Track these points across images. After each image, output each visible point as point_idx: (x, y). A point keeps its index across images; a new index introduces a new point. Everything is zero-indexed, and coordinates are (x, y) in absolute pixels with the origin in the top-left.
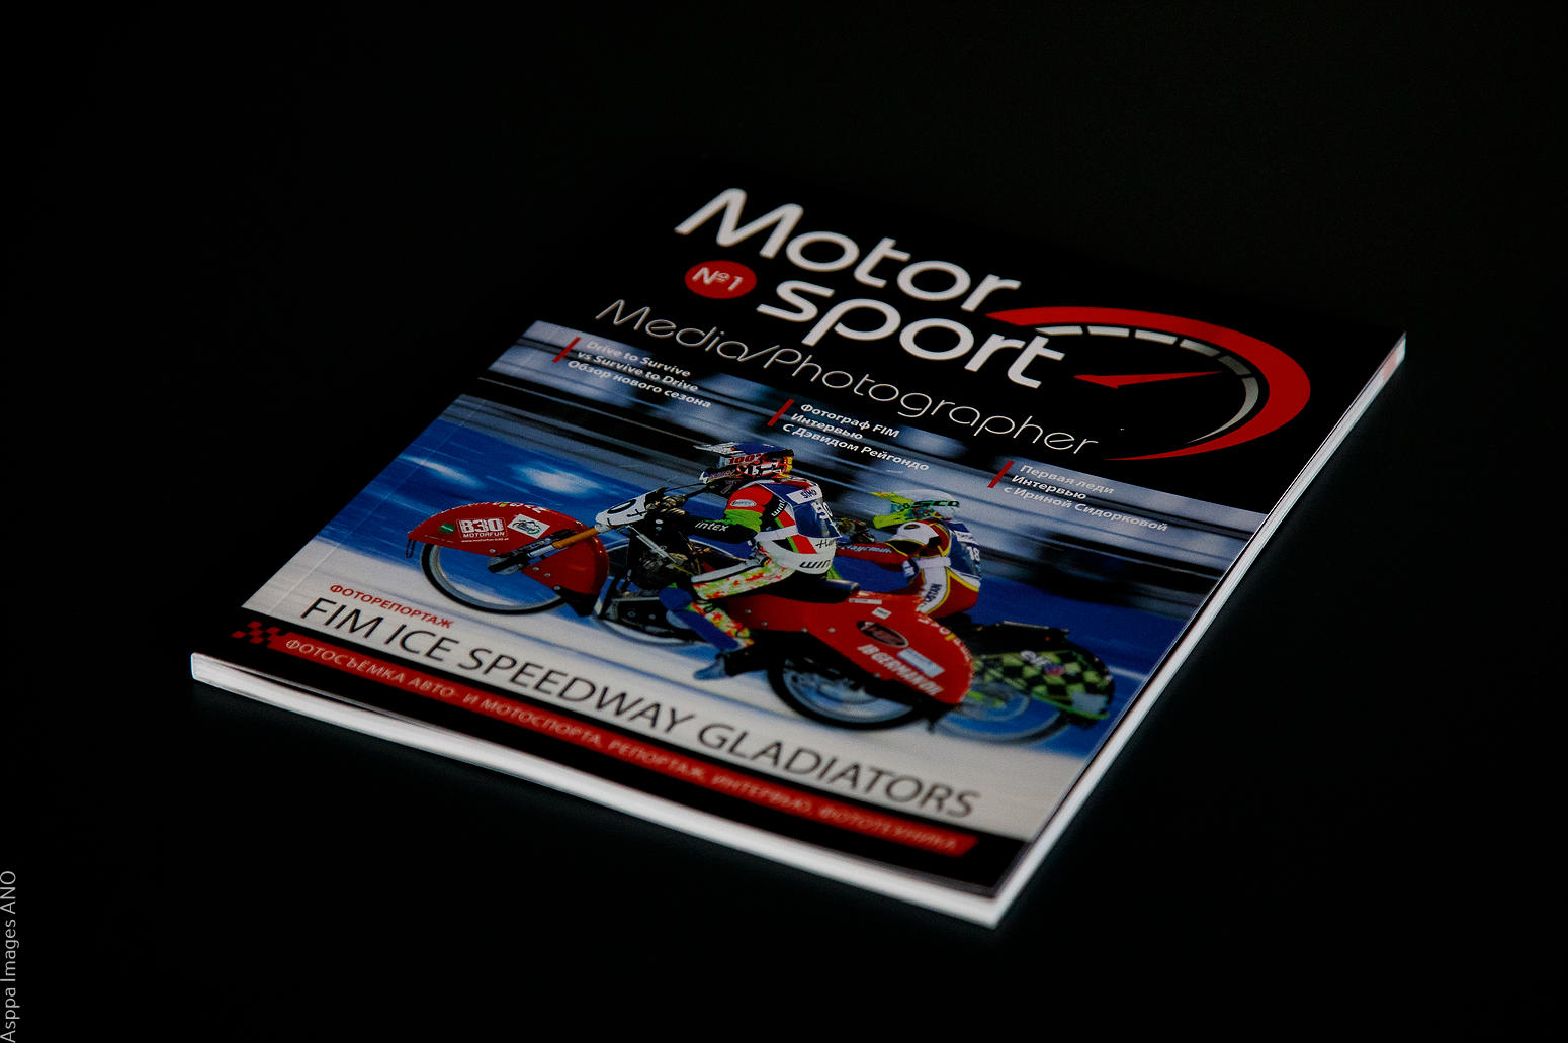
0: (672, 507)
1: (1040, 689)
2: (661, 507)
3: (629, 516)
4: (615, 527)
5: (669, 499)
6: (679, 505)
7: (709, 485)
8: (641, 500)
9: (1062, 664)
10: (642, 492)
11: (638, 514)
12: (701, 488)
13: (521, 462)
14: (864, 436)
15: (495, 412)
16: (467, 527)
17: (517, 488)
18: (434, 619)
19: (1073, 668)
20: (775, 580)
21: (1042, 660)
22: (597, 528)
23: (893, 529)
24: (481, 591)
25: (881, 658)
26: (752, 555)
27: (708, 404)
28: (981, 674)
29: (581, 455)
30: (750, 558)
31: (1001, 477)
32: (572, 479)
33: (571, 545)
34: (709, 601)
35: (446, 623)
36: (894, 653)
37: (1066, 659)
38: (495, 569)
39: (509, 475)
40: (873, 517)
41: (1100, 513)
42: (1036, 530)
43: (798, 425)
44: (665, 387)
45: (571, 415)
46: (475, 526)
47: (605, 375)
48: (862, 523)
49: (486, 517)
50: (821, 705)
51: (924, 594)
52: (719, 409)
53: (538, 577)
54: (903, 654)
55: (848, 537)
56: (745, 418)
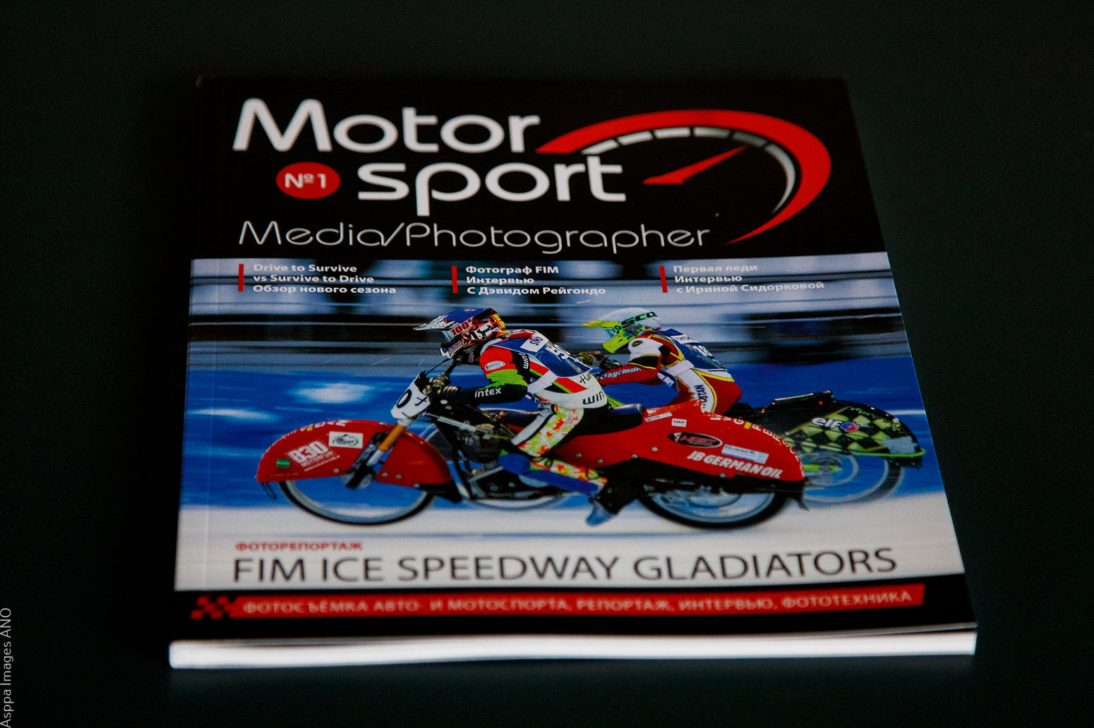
0: (444, 387)
1: (854, 446)
2: (435, 389)
3: (417, 405)
4: (414, 418)
5: (437, 379)
6: (447, 383)
7: (455, 357)
8: (413, 387)
9: (851, 420)
10: (410, 381)
11: (422, 401)
12: (450, 363)
13: (290, 387)
14: (534, 280)
15: (231, 350)
16: (296, 455)
17: (306, 410)
18: (343, 546)
19: (862, 421)
20: (576, 422)
21: (834, 421)
22: (401, 424)
23: (624, 350)
24: (357, 508)
25: (712, 460)
26: (539, 406)
27: (393, 290)
28: (798, 448)
29: (332, 365)
30: (541, 409)
31: (666, 282)
32: (344, 388)
33: (394, 444)
34: (543, 456)
35: (356, 546)
36: (718, 452)
37: (852, 415)
38: (354, 484)
39: (291, 401)
40: (602, 345)
41: (763, 288)
42: (730, 317)
43: (478, 286)
44: (349, 286)
45: (296, 333)
46: (303, 453)
47: (291, 290)
48: (598, 353)
49: (307, 442)
50: (703, 515)
51: (696, 397)
52: (404, 291)
53: (392, 480)
54: (725, 451)
55: (598, 368)
56: (432, 293)
